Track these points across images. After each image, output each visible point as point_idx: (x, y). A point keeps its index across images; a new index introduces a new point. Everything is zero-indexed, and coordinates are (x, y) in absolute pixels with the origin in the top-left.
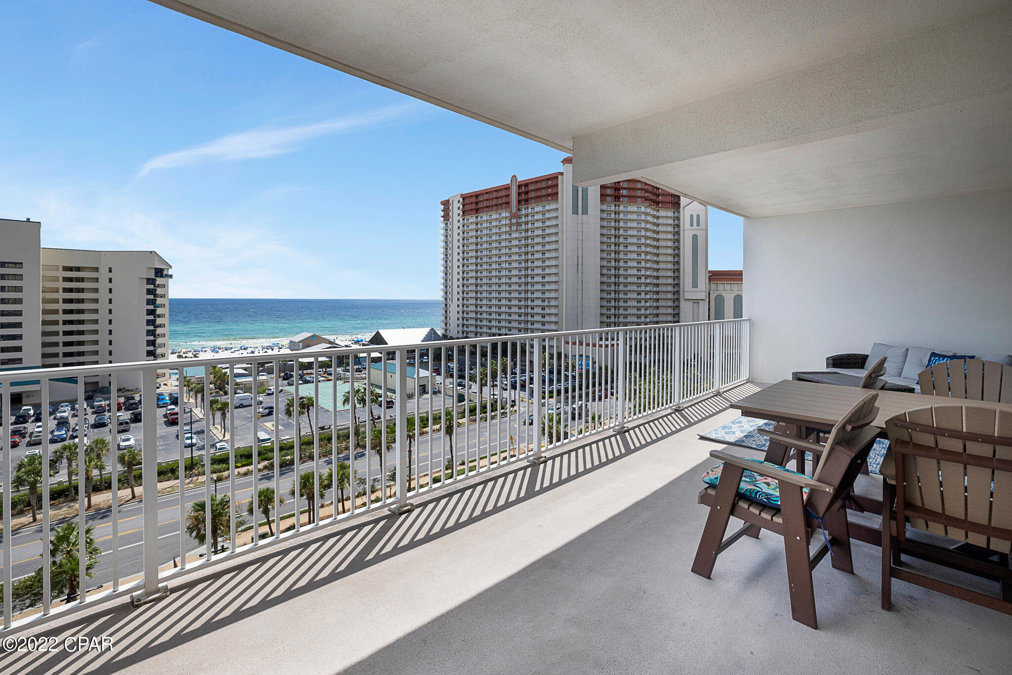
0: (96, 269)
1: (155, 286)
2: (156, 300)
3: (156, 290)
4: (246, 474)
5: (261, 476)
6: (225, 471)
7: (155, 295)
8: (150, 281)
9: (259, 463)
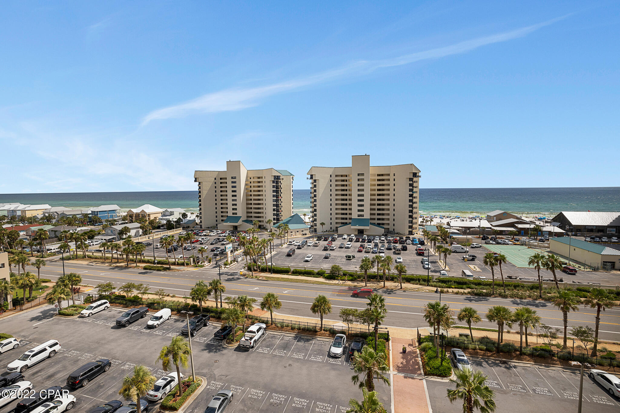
0: (389, 175)
1: (413, 182)
2: (413, 189)
3: (413, 184)
4: (457, 293)
6: (445, 288)
7: (413, 187)
8: (411, 179)
9: (465, 289)
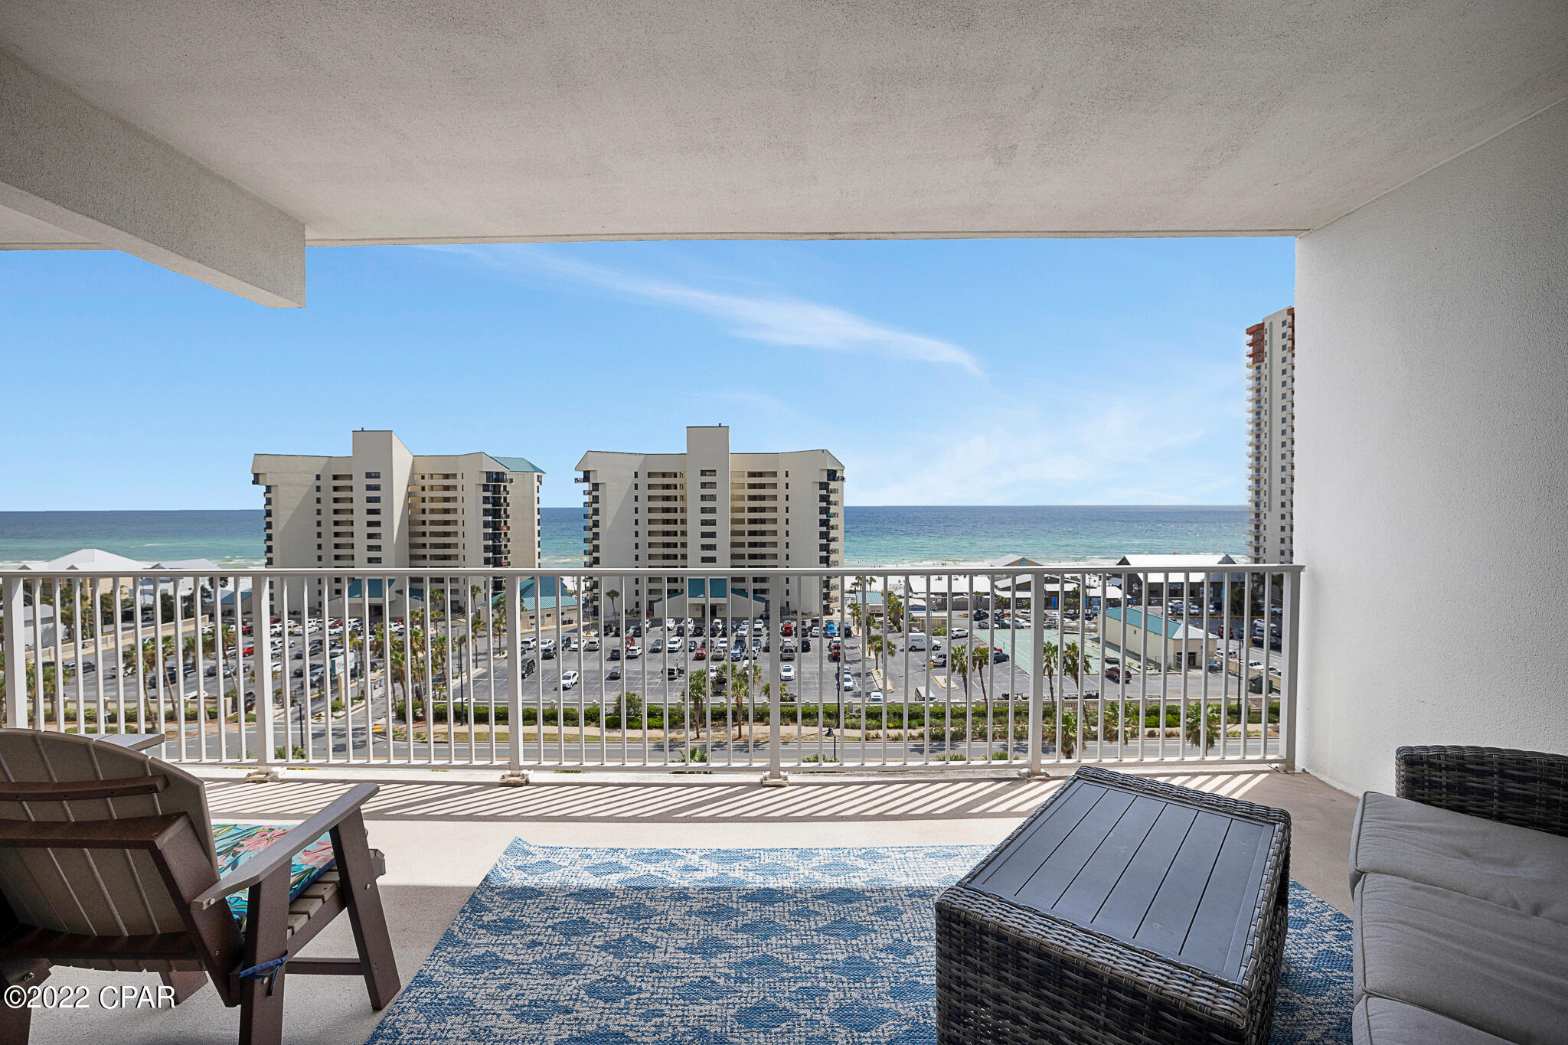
0: (774, 474)
1: (828, 491)
2: (829, 508)
3: (829, 496)
4: (896, 739)
5: (915, 746)
6: (873, 729)
7: (829, 503)
8: (824, 486)
9: (914, 728)
